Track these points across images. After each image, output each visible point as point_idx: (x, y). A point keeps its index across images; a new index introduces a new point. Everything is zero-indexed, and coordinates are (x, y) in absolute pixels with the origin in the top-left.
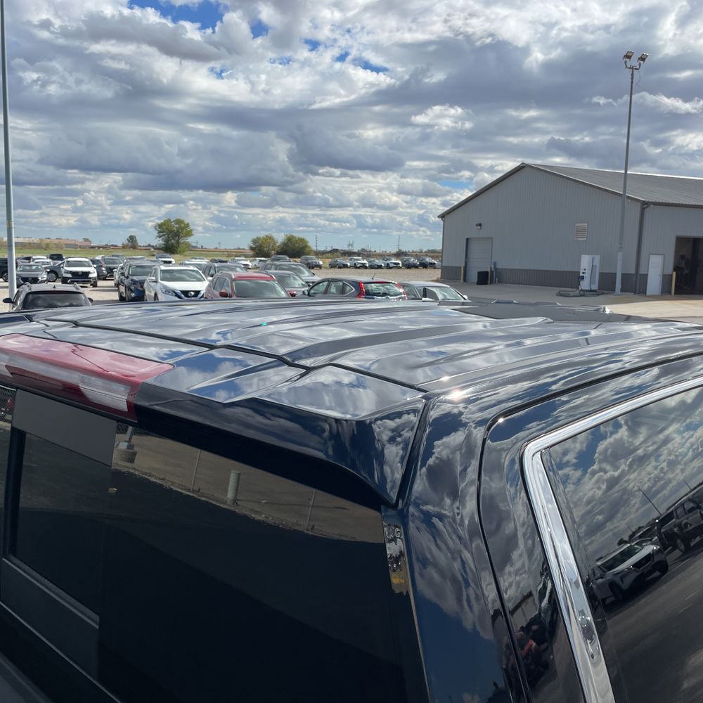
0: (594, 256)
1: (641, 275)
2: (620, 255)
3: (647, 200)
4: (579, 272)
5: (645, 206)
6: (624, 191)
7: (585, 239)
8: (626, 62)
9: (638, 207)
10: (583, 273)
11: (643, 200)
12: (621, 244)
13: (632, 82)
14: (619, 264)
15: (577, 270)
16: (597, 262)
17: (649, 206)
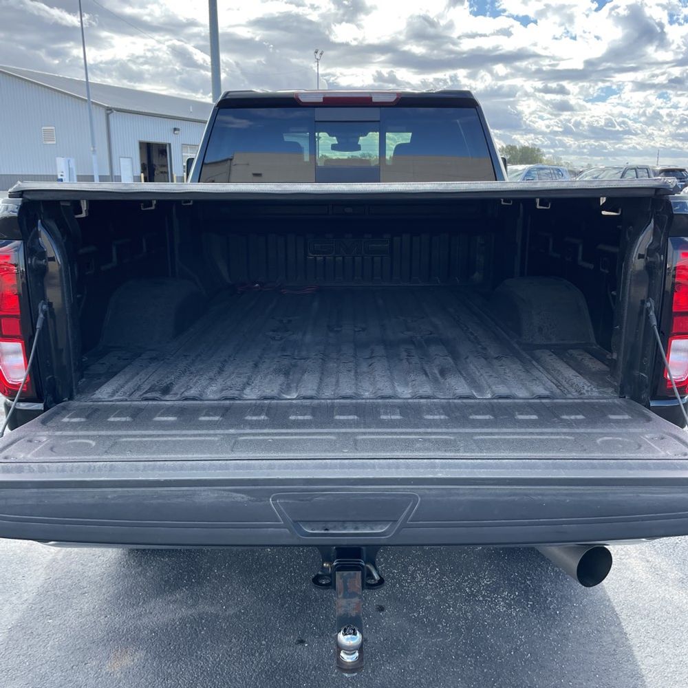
0: (69, 159)
1: (115, 176)
2: (94, 157)
3: (110, 106)
4: (57, 176)
5: (109, 111)
6: (89, 97)
7: (55, 142)
9: (103, 112)
10: (62, 175)
11: (107, 105)
12: (94, 147)
14: (95, 166)
15: (54, 174)
16: (73, 165)
17: (112, 112)
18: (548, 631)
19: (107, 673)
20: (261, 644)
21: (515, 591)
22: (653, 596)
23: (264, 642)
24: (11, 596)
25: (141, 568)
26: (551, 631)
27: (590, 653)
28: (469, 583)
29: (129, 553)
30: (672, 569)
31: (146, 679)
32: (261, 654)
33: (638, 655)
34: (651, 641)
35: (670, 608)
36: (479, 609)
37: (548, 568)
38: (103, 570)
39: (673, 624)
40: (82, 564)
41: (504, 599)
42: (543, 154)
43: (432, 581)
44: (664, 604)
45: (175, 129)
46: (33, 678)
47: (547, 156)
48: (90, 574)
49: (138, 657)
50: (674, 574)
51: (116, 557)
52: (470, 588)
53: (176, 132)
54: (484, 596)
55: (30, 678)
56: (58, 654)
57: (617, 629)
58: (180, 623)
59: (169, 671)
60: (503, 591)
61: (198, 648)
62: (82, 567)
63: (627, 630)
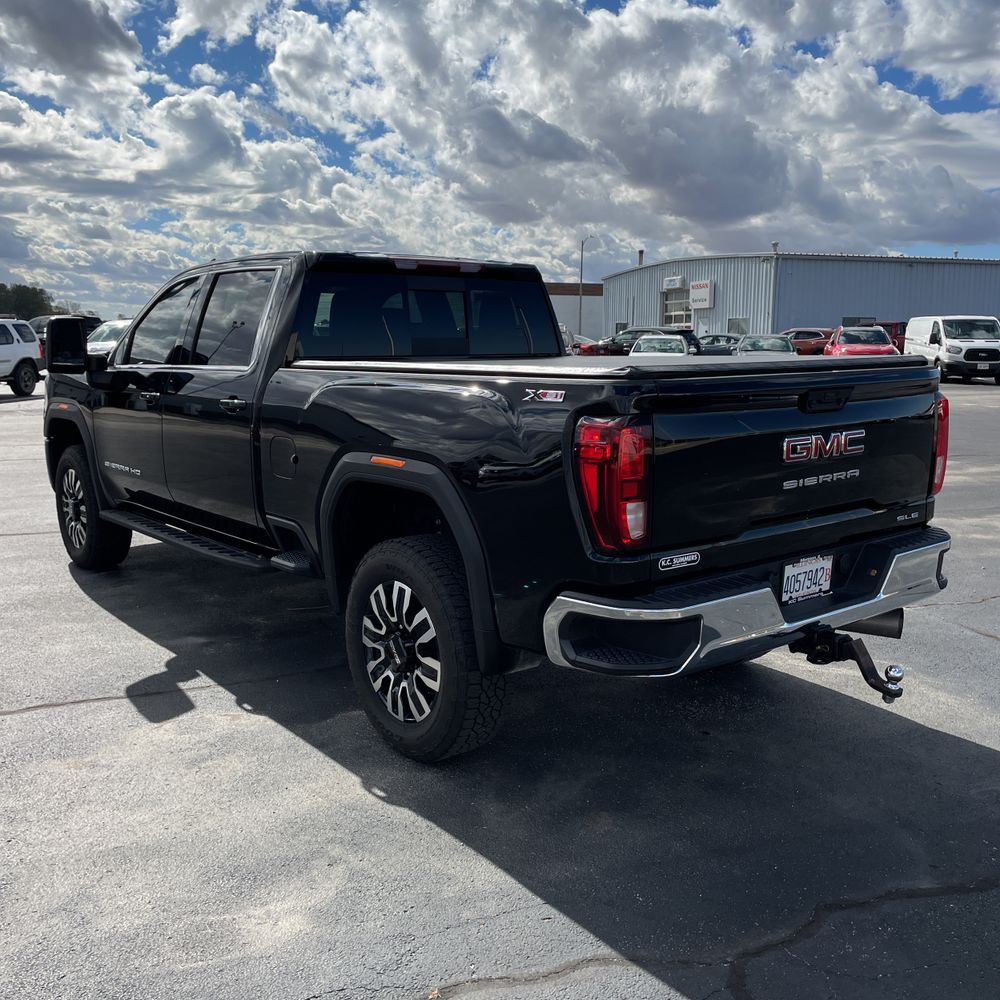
42: (51, 298)
47: (57, 301)
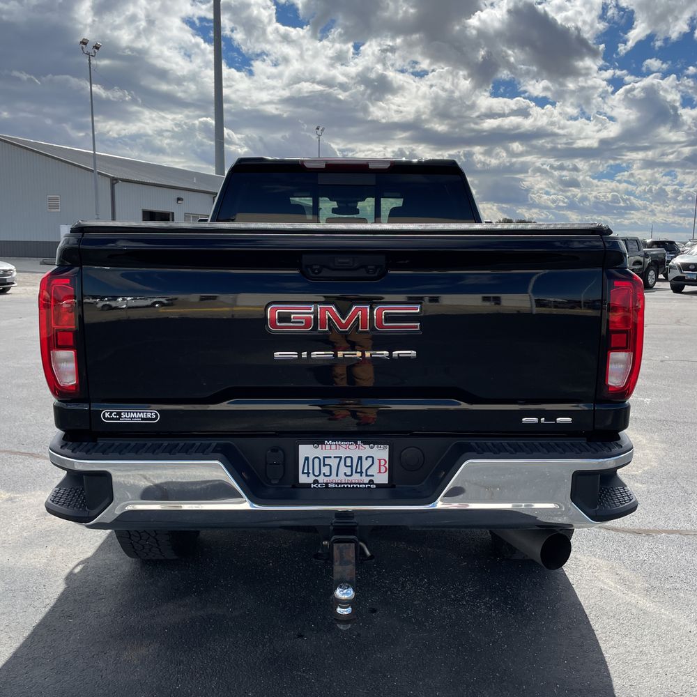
3: (115, 177)
5: (115, 182)
6: (95, 166)
7: (59, 210)
8: (83, 48)
9: (108, 182)
11: (112, 176)
12: (97, 215)
13: (90, 68)
17: (117, 182)
18: (524, 628)
19: (125, 661)
20: (265, 638)
21: (495, 597)
22: (620, 601)
23: (266, 637)
24: (34, 601)
25: (153, 579)
26: (526, 628)
27: (561, 645)
28: (454, 591)
29: (141, 567)
30: (639, 580)
31: (161, 665)
32: (264, 645)
33: (603, 646)
34: (616, 636)
35: (634, 611)
36: (462, 611)
37: (526, 580)
38: (118, 580)
39: (636, 622)
40: (98, 576)
41: (485, 604)
43: (420, 589)
44: (629, 607)
45: (179, 199)
46: (57, 664)
48: (106, 583)
49: (153, 648)
50: (640, 584)
51: (130, 570)
52: (455, 595)
53: (179, 202)
54: (467, 601)
55: (55, 664)
56: (79, 646)
57: (585, 627)
58: (190, 622)
59: (181, 658)
60: (485, 597)
61: (208, 641)
62: (98, 578)
63: (594, 627)
